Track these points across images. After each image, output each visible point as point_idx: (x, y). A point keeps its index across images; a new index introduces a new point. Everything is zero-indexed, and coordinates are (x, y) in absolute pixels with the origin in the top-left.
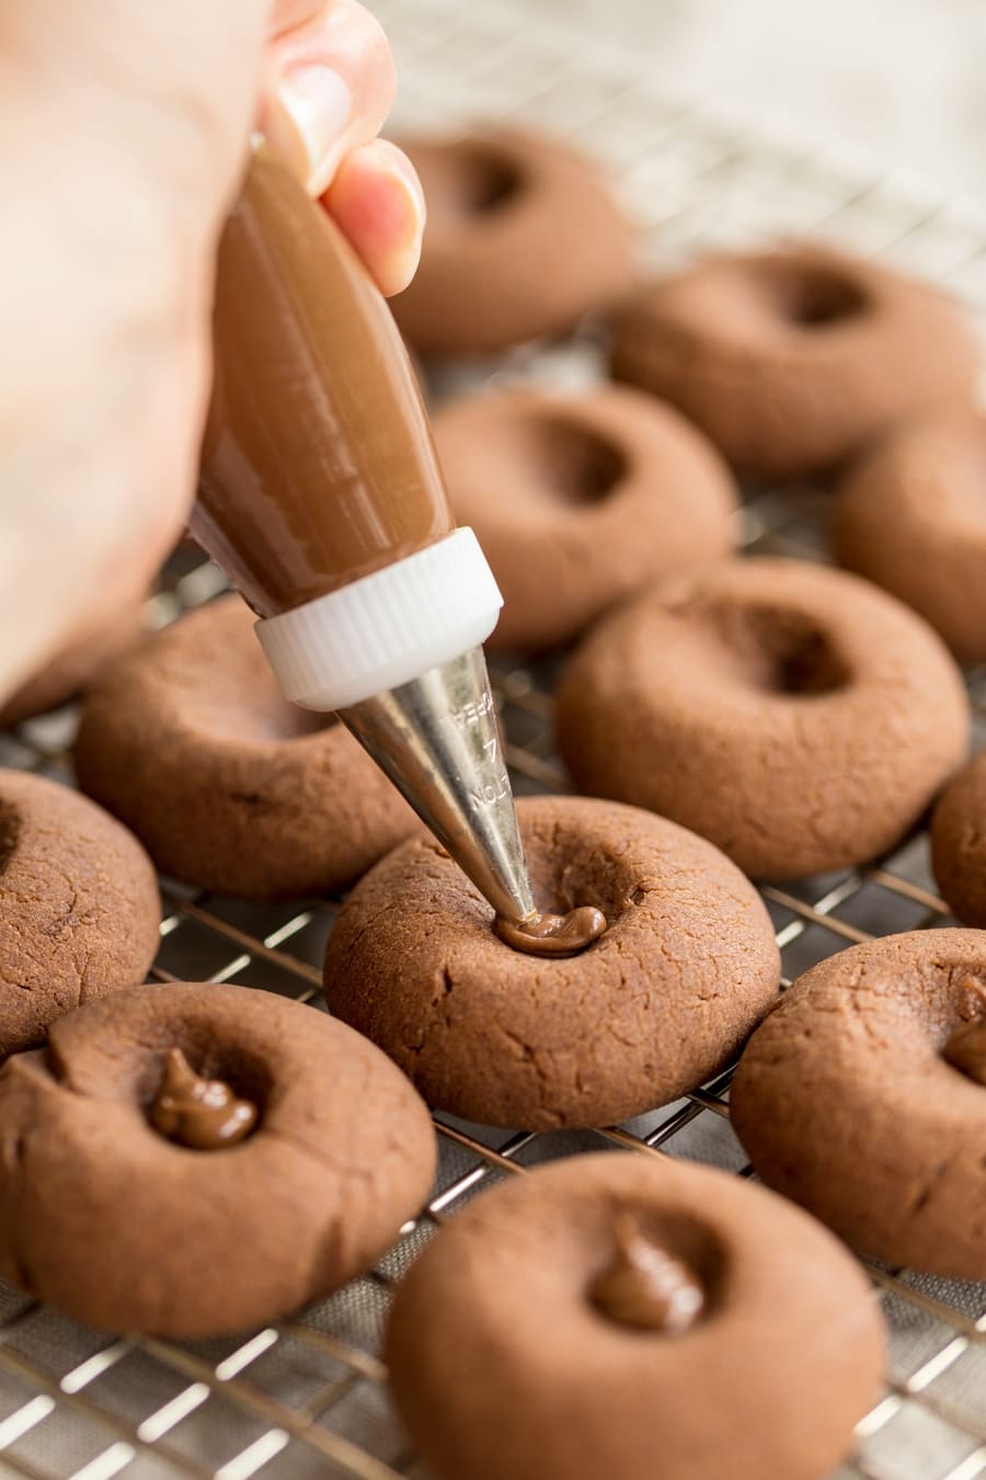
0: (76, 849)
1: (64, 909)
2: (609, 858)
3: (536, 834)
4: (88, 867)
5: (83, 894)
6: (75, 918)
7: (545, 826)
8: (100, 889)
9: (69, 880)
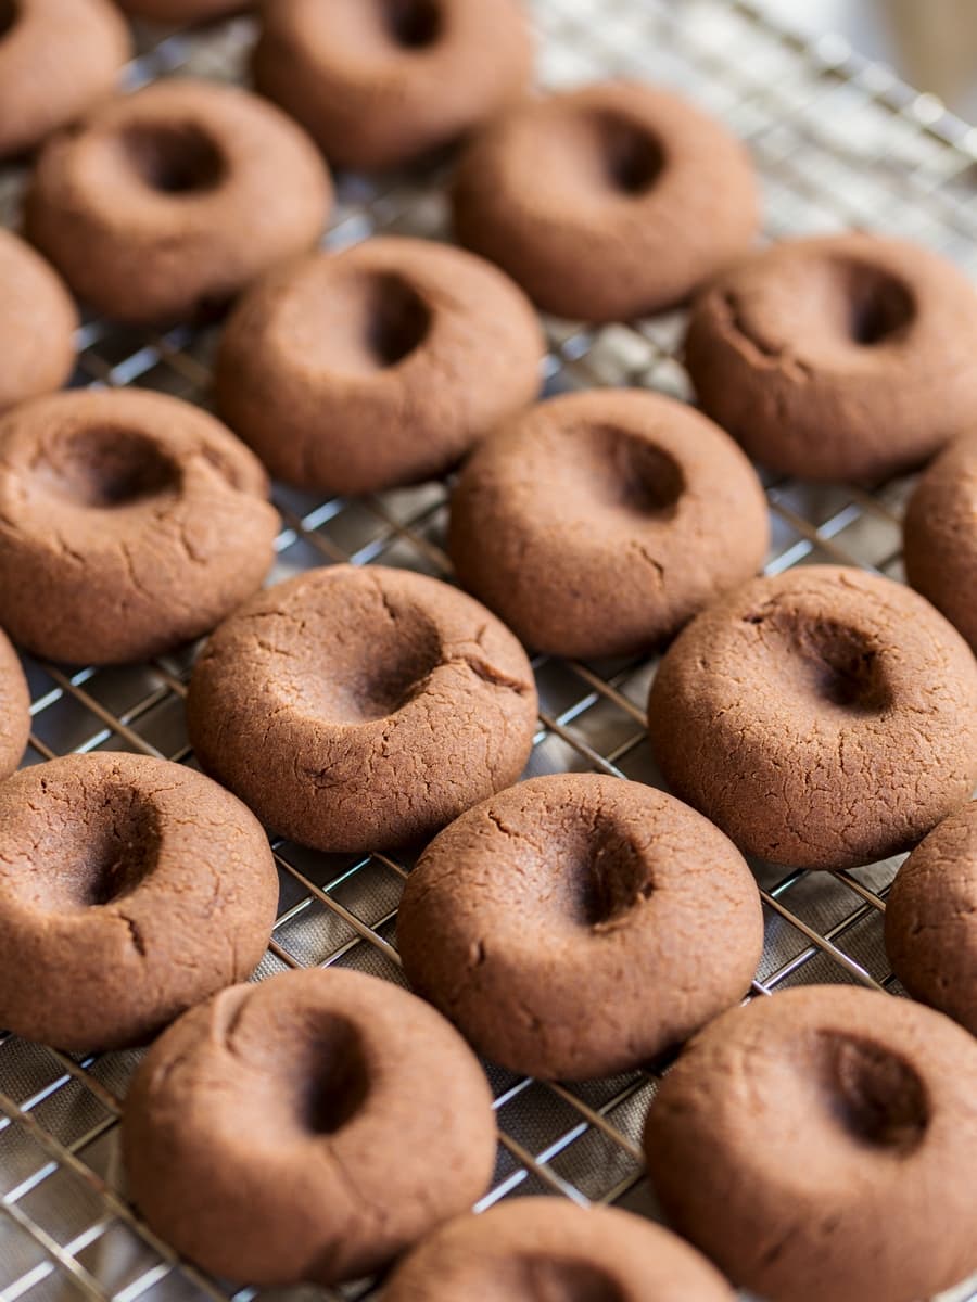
0: (210, 834)
1: (211, 892)
2: (634, 850)
3: (582, 816)
4: (222, 849)
5: (223, 876)
6: (221, 899)
7: (590, 811)
8: (235, 869)
9: (209, 865)
